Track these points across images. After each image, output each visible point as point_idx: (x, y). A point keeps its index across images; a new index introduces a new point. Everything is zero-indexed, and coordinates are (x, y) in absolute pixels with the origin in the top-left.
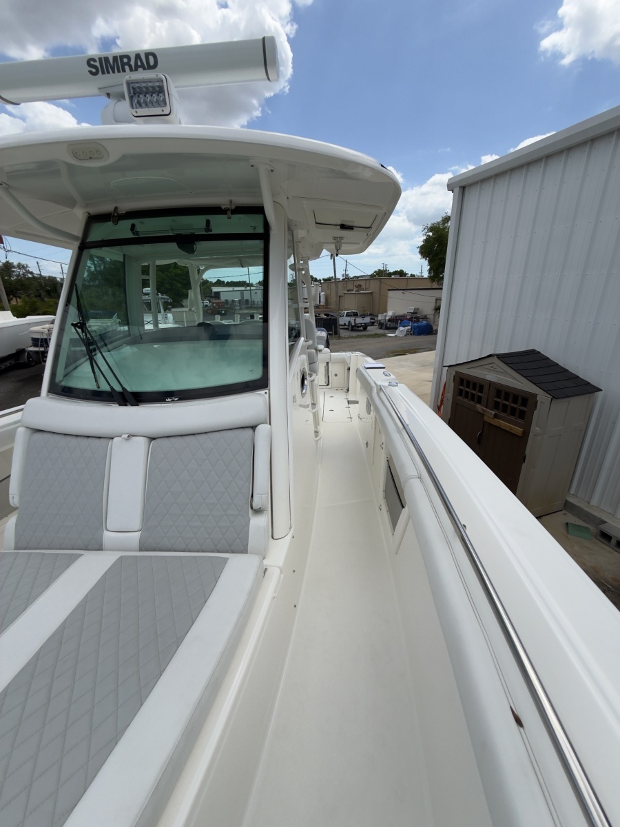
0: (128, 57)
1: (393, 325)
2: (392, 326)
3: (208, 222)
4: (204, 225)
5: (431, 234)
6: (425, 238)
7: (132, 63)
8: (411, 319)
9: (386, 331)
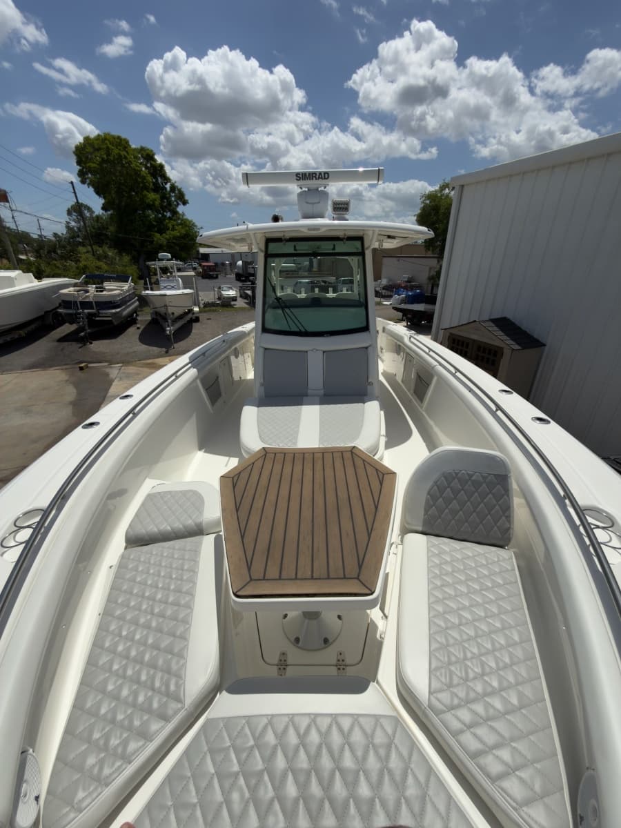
0: (316, 174)
1: (388, 293)
2: (386, 294)
3: (334, 245)
4: (332, 247)
5: (428, 202)
6: (422, 205)
7: (317, 177)
8: (406, 288)
9: (382, 300)
